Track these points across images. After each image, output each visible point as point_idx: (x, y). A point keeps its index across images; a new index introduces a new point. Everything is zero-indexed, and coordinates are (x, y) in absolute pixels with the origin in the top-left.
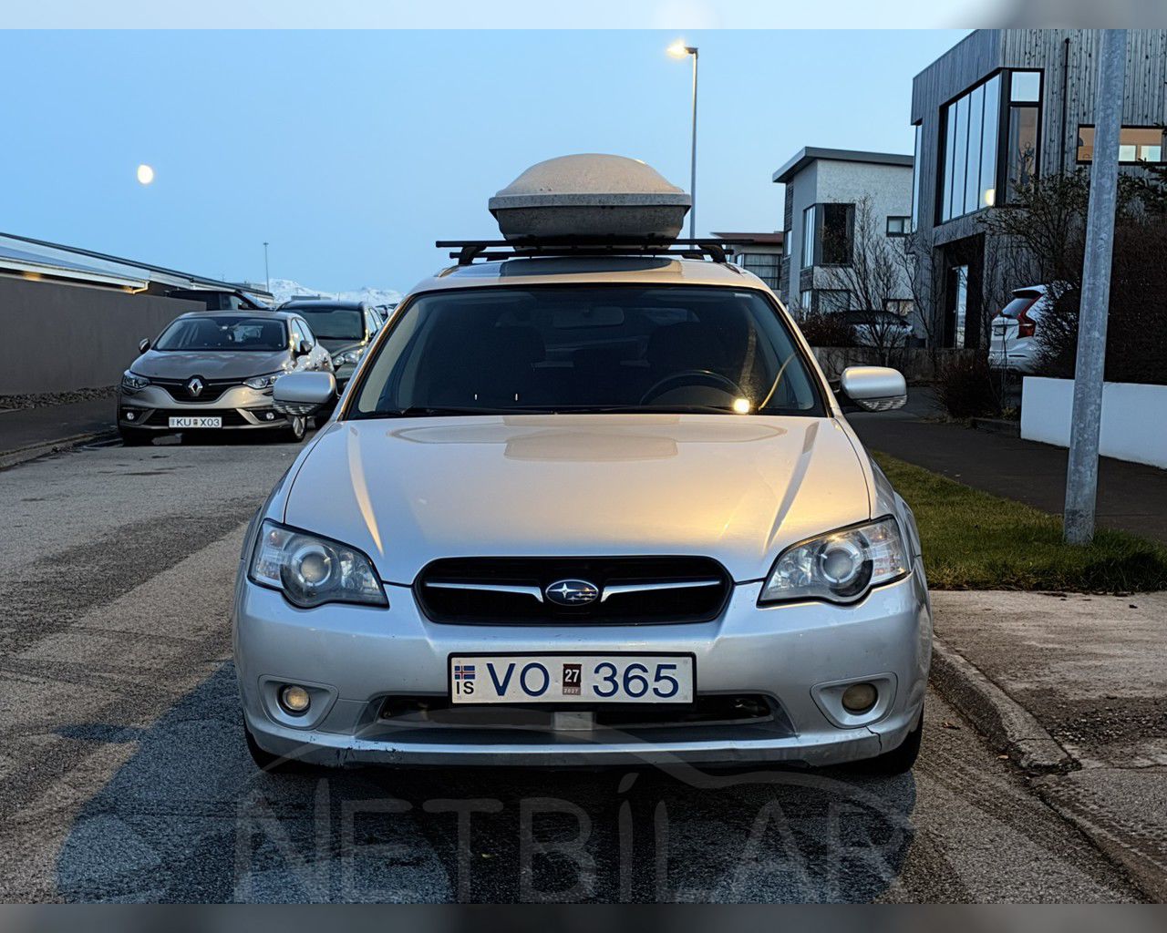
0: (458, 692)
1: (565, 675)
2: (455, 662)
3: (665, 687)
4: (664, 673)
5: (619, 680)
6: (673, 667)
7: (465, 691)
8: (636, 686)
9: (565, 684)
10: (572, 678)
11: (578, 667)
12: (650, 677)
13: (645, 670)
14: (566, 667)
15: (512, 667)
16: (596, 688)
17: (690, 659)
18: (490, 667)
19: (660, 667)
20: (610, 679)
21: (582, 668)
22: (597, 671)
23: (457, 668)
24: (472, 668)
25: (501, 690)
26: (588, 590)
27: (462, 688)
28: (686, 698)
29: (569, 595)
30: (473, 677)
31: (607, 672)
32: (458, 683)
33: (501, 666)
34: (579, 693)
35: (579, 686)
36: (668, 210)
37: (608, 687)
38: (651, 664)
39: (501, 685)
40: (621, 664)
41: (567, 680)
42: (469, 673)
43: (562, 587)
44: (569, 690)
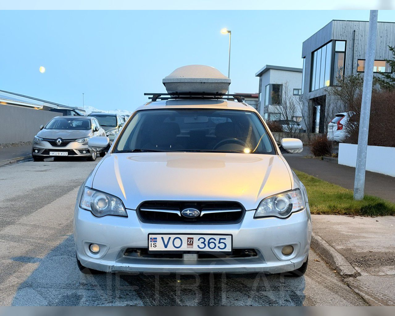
0: (151, 247)
1: (188, 241)
2: (150, 236)
3: (222, 246)
4: (222, 241)
5: (206, 243)
6: (225, 239)
7: (154, 246)
8: (212, 245)
9: (188, 244)
11: (192, 238)
12: (217, 242)
13: (215, 240)
14: (188, 238)
15: (170, 238)
16: (198, 246)
17: (231, 236)
20: (203, 243)
21: (194, 239)
22: (199, 240)
23: (151, 238)
24: (156, 238)
25: (166, 247)
26: (196, 212)
27: (153, 245)
28: (229, 249)
29: (190, 214)
30: (156, 241)
31: (202, 240)
32: (151, 244)
33: (166, 238)
34: (192, 248)
35: (193, 245)
36: (223, 84)
37: (202, 246)
38: (217, 238)
39: (166, 244)
40: (207, 238)
41: (188, 243)
43: (187, 211)
44: (189, 246)
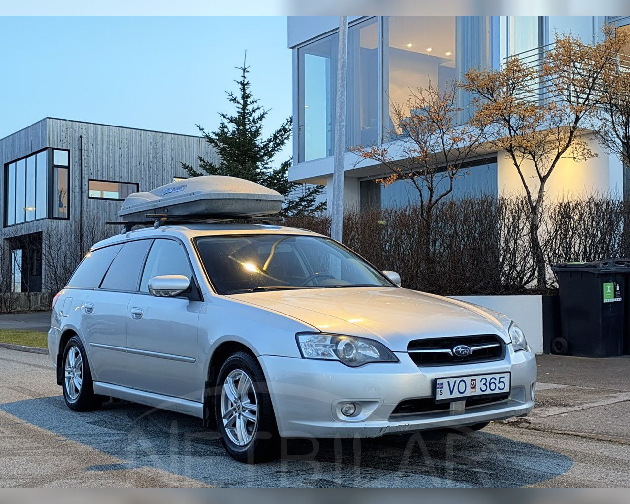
0: (438, 395)
1: (471, 384)
2: (438, 382)
3: (501, 386)
4: (501, 380)
5: (488, 384)
6: (504, 377)
8: (493, 386)
9: (471, 388)
10: (473, 385)
11: (475, 380)
12: (497, 382)
13: (495, 380)
14: (472, 380)
15: (455, 382)
16: (481, 388)
17: (509, 374)
18: (448, 382)
19: (500, 378)
20: (485, 384)
21: (477, 380)
22: (481, 382)
23: (438, 384)
24: (442, 384)
25: (451, 392)
26: (467, 349)
27: (439, 393)
28: (507, 389)
29: (462, 352)
30: (442, 388)
31: (484, 381)
32: (438, 391)
33: (452, 381)
34: (475, 391)
35: (476, 388)
37: (484, 388)
38: (497, 376)
39: (452, 390)
40: (488, 377)
41: (472, 386)
42: (441, 386)
43: (459, 349)
44: (473, 390)
